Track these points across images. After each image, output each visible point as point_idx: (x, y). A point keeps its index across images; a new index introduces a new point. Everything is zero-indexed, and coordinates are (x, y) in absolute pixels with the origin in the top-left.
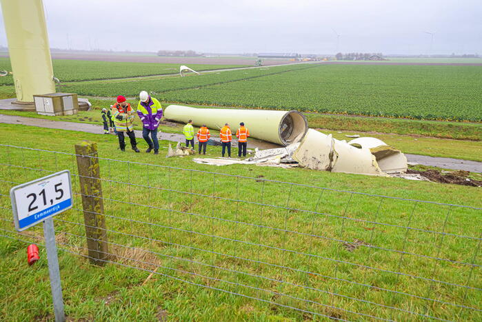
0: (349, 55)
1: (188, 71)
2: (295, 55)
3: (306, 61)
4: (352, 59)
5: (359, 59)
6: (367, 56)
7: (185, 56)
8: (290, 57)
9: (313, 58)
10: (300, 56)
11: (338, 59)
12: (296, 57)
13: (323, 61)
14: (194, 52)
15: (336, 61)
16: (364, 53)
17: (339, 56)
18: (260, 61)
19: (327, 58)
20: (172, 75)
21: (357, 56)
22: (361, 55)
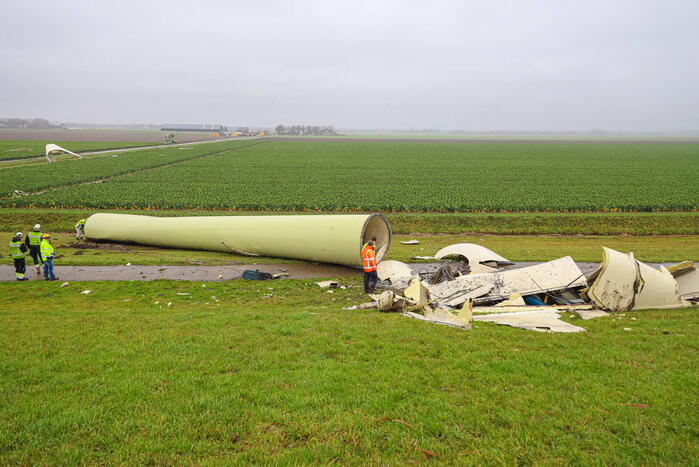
0: (294, 128)
1: (59, 153)
2: (219, 128)
3: (235, 137)
4: (298, 134)
5: (307, 134)
6: (316, 130)
7: (29, 127)
8: (212, 131)
9: (245, 132)
10: (226, 130)
11: (279, 134)
12: (221, 130)
13: (259, 136)
14: (46, 122)
15: (277, 136)
16: (312, 125)
17: (280, 129)
18: (172, 136)
19: (265, 132)
20: (30, 160)
21: (303, 129)
22: (309, 128)
